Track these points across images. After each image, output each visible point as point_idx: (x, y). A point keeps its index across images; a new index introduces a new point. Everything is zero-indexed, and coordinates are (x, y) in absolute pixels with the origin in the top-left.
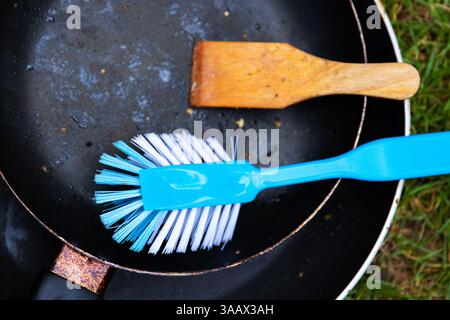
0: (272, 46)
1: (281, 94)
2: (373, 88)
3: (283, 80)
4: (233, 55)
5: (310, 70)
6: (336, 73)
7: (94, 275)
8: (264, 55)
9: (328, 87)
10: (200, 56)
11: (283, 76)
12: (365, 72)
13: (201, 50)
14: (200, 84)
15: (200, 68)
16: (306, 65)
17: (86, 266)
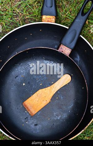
0: (38, 92)
1: (47, 100)
2: (63, 84)
3: (45, 97)
4: (32, 100)
5: (48, 91)
6: (54, 87)
7: (62, 48)
8: (38, 95)
9: (54, 91)
10: (26, 106)
11: (44, 96)
12: (59, 83)
13: (25, 104)
14: (30, 111)
15: (27, 108)
16: (47, 90)
17: (63, 50)
